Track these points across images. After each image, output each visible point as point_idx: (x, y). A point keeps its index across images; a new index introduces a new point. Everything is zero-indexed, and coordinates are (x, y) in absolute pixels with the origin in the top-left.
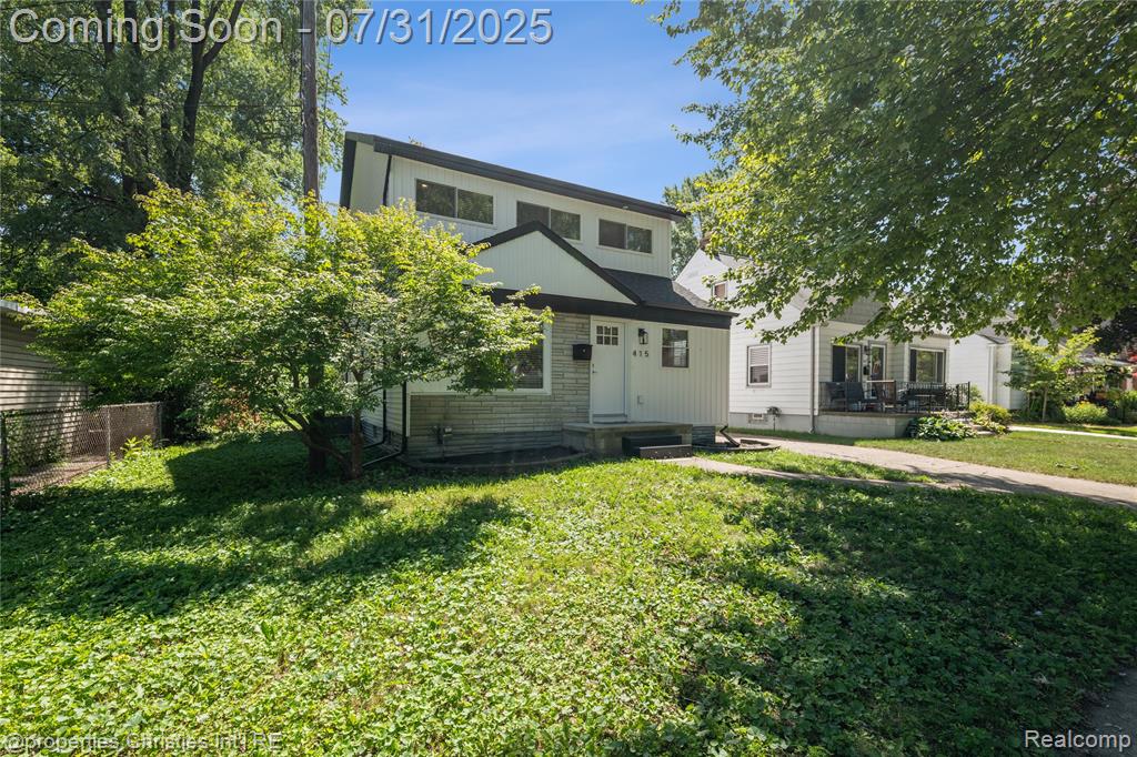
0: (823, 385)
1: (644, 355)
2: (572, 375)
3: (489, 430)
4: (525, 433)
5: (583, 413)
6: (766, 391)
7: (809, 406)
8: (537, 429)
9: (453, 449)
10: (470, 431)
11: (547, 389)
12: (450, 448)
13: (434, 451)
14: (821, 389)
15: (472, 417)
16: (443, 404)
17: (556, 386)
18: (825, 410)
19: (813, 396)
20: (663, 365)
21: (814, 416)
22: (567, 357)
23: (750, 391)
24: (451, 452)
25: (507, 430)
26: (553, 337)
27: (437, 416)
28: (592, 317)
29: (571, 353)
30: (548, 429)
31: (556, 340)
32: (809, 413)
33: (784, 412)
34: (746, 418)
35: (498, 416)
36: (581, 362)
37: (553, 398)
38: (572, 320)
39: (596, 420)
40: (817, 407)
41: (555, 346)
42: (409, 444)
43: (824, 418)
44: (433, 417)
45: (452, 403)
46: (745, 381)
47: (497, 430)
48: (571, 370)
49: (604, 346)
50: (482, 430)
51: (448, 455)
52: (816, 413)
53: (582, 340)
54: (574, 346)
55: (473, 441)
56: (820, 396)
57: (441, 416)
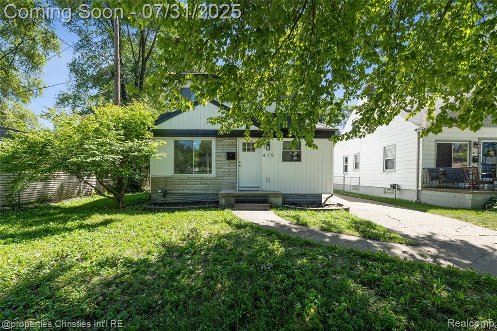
0: (425, 170)
1: (270, 155)
2: (227, 167)
3: (184, 192)
4: (202, 194)
5: (233, 185)
6: (393, 174)
7: (415, 184)
8: (208, 192)
9: (169, 199)
10: (176, 192)
11: (213, 174)
12: (167, 199)
13: (161, 200)
14: (423, 173)
15: (177, 186)
16: (164, 180)
17: (218, 173)
18: (426, 187)
19: (418, 177)
20: (283, 161)
21: (418, 191)
22: (224, 159)
23: (385, 173)
24: (168, 201)
25: (193, 192)
26: (216, 149)
27: (162, 186)
28: (238, 139)
29: (226, 156)
30: (213, 192)
31: (218, 151)
32: (415, 188)
33: (402, 187)
34: (383, 191)
35: (189, 186)
36: (232, 161)
37: (217, 178)
38: (226, 141)
39: (240, 189)
40: (420, 185)
41: (217, 154)
42: (152, 197)
43: (425, 192)
44: (160, 186)
45: (168, 180)
46: (382, 168)
47: (189, 192)
48: (226, 165)
49: (247, 153)
50: (182, 192)
51: (167, 202)
52: (420, 189)
53: (232, 150)
54: (227, 153)
55: (178, 197)
56: (423, 177)
57: (164, 186)
